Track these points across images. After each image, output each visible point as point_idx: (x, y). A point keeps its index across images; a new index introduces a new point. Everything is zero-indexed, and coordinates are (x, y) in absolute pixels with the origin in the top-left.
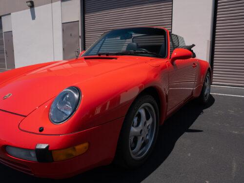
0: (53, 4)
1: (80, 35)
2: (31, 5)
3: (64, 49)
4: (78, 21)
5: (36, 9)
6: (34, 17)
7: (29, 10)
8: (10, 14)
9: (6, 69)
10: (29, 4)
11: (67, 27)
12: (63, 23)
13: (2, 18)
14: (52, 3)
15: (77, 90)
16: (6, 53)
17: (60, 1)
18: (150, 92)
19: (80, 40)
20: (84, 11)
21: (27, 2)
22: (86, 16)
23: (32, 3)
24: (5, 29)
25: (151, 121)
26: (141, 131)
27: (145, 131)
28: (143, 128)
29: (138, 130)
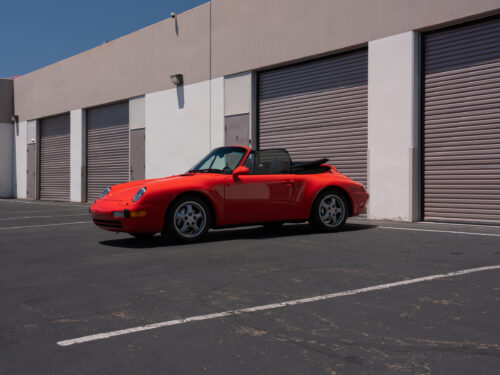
0: (213, 81)
1: (250, 138)
2: (178, 82)
4: (248, 114)
5: (186, 88)
6: (181, 104)
7: (174, 91)
8: (143, 96)
10: (175, 79)
11: (231, 122)
12: (226, 117)
13: (131, 102)
14: (210, 79)
15: (145, 189)
16: (132, 171)
17: (222, 78)
20: (258, 96)
21: (172, 77)
22: (261, 103)
23: (180, 77)
24: (133, 124)
25: (198, 216)
26: (186, 218)
27: (191, 219)
28: (188, 216)
29: (183, 217)
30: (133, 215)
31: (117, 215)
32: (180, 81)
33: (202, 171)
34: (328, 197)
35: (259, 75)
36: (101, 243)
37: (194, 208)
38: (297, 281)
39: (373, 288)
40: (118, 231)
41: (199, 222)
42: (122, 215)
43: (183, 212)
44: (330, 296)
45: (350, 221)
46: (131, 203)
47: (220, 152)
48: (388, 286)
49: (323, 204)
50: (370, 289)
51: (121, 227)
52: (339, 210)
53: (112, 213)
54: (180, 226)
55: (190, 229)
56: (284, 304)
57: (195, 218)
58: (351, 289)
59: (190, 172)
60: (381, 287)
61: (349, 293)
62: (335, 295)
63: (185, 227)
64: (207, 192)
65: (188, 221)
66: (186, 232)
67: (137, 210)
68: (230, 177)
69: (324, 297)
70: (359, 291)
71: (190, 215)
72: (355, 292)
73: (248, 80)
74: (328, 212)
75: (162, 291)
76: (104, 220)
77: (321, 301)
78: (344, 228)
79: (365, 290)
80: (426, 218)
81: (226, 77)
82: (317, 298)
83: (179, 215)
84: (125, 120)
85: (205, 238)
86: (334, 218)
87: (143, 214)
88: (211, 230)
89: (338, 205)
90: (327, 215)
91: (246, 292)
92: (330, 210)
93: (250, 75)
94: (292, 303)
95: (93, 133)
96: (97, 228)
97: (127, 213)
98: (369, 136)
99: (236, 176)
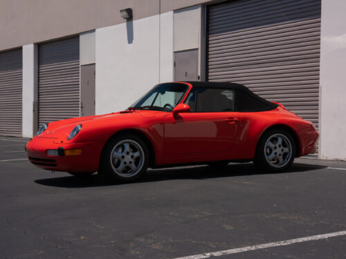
0: (162, 15)
1: (199, 75)
2: (127, 16)
4: (197, 49)
5: (135, 23)
6: (130, 39)
7: (124, 25)
8: (94, 31)
10: (125, 14)
11: (180, 57)
12: (175, 53)
13: (81, 37)
14: (160, 14)
16: (82, 107)
17: (171, 13)
21: (121, 11)
22: (210, 39)
23: (129, 11)
24: (84, 60)
25: (136, 154)
26: (123, 157)
27: (128, 158)
28: (125, 155)
29: (120, 155)
30: (67, 153)
31: (51, 154)
32: (129, 15)
33: (142, 109)
34: (274, 135)
35: (209, 9)
36: (37, 182)
37: (132, 146)
38: (229, 227)
39: (310, 238)
40: (54, 170)
41: (137, 161)
42: (56, 154)
43: (120, 150)
44: (260, 247)
45: (297, 161)
46: (65, 141)
47: (162, 89)
48: (326, 236)
49: (268, 143)
50: (305, 239)
51: (56, 166)
52: (286, 150)
53: (46, 151)
54: (117, 165)
55: (127, 169)
56: (208, 255)
57: (132, 157)
58: (284, 240)
59: (130, 109)
60: (319, 237)
61: (283, 243)
62: (266, 245)
63: (122, 166)
64: (146, 131)
65: (126, 160)
66: (124, 172)
67: (72, 148)
68: (171, 115)
69: (253, 248)
70: (294, 241)
71: (128, 153)
72: (289, 242)
73: (197, 14)
74: (274, 152)
75: (82, 238)
76: (40, 158)
77: (249, 252)
78: (291, 168)
79: (300, 240)
81: (176, 11)
82: (245, 249)
83: (116, 154)
84: (76, 55)
85: (143, 178)
86: (281, 158)
87: (78, 152)
88: (149, 169)
89: (284, 144)
90: (272, 155)
91: (171, 240)
92: (276, 150)
93: (200, 9)
94: (216, 254)
95: (44, 68)
96: (33, 166)
97: (61, 151)
98: (321, 72)
99: (176, 113)
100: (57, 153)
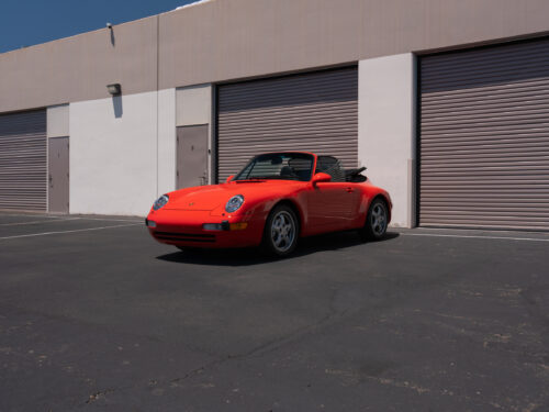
0: (160, 92)
1: (210, 148)
2: (116, 91)
3: (178, 174)
4: (207, 125)
6: (118, 112)
7: (109, 101)
8: (68, 104)
9: (47, 212)
10: (113, 89)
12: (178, 127)
13: (49, 110)
14: (158, 90)
15: (242, 196)
16: (50, 179)
18: (287, 203)
19: (210, 157)
20: (217, 108)
21: (109, 86)
22: (220, 115)
23: (118, 87)
26: (281, 230)
27: (284, 231)
31: (207, 228)
34: (376, 205)
35: (218, 88)
42: (220, 229)
43: (277, 223)
53: (202, 225)
67: (238, 221)
73: (208, 91)
74: (377, 220)
80: (421, 224)
81: (178, 88)
84: (42, 127)
87: (244, 226)
89: (382, 213)
93: (210, 88)
97: (226, 225)
99: (315, 183)
100: (220, 227)
